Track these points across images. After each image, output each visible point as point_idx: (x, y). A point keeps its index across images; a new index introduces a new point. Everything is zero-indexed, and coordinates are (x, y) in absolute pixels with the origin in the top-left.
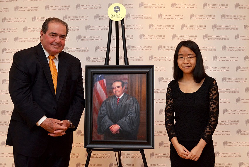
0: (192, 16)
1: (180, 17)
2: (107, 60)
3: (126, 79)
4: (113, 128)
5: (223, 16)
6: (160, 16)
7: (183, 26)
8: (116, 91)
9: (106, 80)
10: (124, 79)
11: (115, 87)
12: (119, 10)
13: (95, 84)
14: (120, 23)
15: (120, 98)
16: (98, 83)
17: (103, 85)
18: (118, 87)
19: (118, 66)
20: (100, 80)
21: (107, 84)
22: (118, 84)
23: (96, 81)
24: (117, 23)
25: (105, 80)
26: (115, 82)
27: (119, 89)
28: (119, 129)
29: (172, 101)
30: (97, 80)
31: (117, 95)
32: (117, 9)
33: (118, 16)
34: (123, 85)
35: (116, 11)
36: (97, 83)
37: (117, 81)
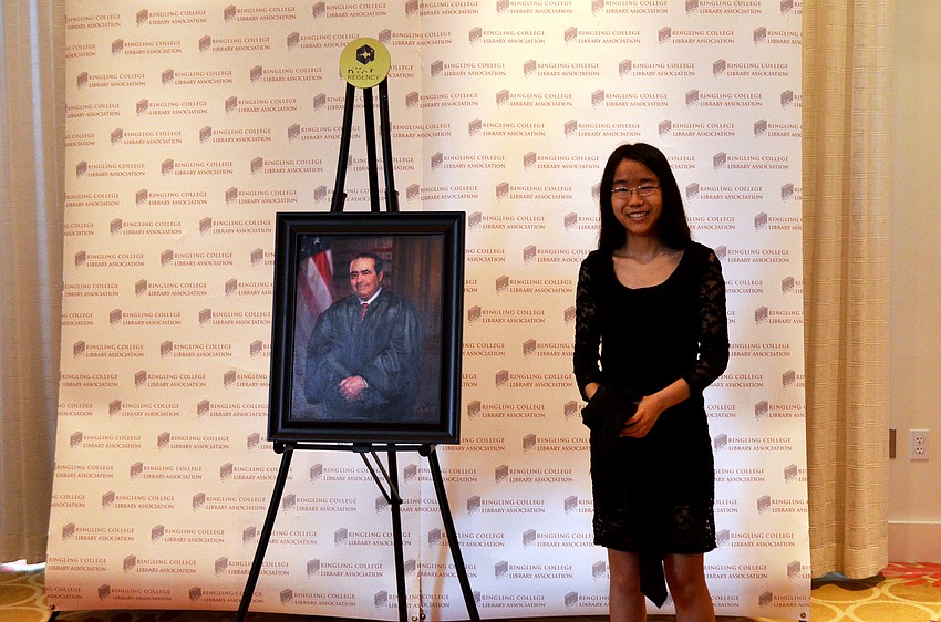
2: (339, 197)
3: (388, 250)
4: (347, 385)
8: (358, 284)
9: (333, 254)
10: (382, 250)
11: (355, 274)
12: (372, 58)
13: (303, 266)
14: (376, 93)
15: (369, 302)
16: (311, 260)
17: (323, 268)
18: (364, 272)
19: (375, 213)
20: (316, 252)
21: (334, 264)
22: (364, 264)
23: (307, 257)
24: (368, 92)
25: (328, 253)
26: (357, 257)
27: (368, 279)
28: (365, 389)
30: (309, 252)
31: (361, 295)
32: (366, 55)
33: (369, 74)
34: (377, 267)
35: (364, 61)
36: (307, 262)
37: (364, 255)
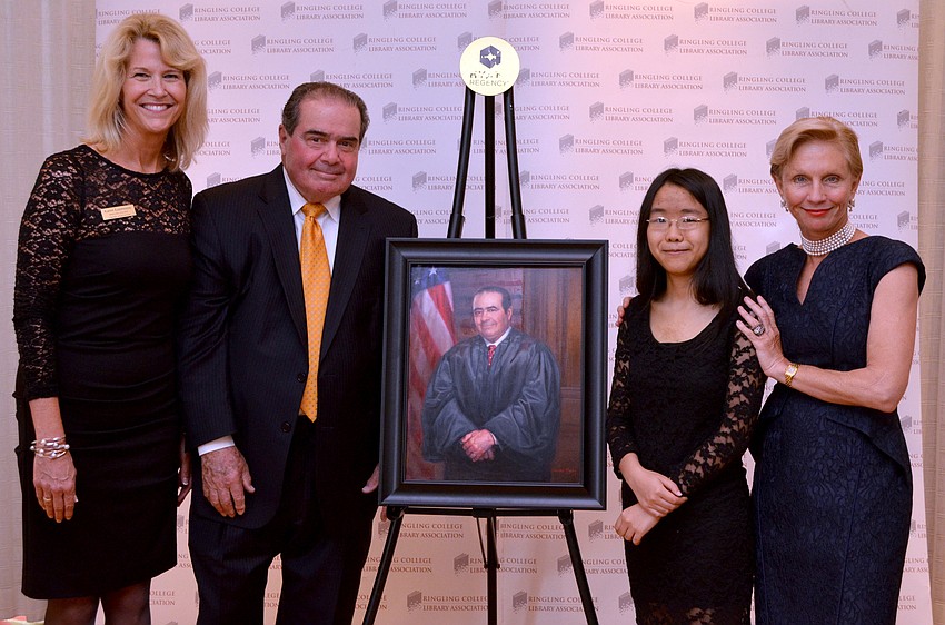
0: (730, 80)
1: (693, 83)
2: (457, 220)
3: (517, 284)
4: (472, 441)
5: (832, 82)
6: (626, 77)
7: (701, 112)
8: (483, 322)
9: (453, 287)
10: (511, 284)
11: (478, 310)
12: (498, 60)
13: (416, 299)
14: (500, 101)
15: (496, 344)
16: (426, 294)
17: (441, 303)
18: (490, 309)
19: (491, 240)
20: (433, 284)
21: (454, 300)
22: (490, 299)
23: (420, 288)
24: (490, 100)
25: (447, 286)
26: (480, 292)
27: (495, 316)
28: (494, 446)
29: (627, 364)
30: (424, 284)
31: (487, 336)
32: (490, 57)
33: (494, 79)
34: (507, 302)
35: (489, 64)
36: (422, 296)
37: (488, 289)
